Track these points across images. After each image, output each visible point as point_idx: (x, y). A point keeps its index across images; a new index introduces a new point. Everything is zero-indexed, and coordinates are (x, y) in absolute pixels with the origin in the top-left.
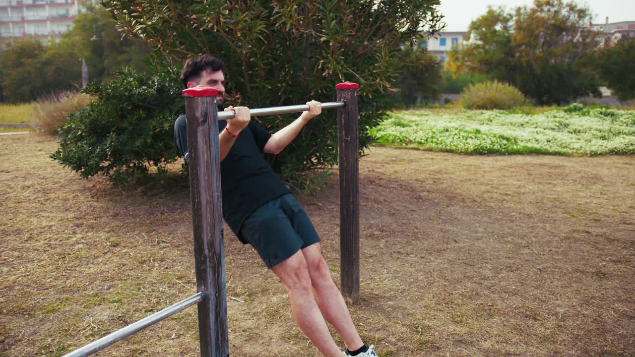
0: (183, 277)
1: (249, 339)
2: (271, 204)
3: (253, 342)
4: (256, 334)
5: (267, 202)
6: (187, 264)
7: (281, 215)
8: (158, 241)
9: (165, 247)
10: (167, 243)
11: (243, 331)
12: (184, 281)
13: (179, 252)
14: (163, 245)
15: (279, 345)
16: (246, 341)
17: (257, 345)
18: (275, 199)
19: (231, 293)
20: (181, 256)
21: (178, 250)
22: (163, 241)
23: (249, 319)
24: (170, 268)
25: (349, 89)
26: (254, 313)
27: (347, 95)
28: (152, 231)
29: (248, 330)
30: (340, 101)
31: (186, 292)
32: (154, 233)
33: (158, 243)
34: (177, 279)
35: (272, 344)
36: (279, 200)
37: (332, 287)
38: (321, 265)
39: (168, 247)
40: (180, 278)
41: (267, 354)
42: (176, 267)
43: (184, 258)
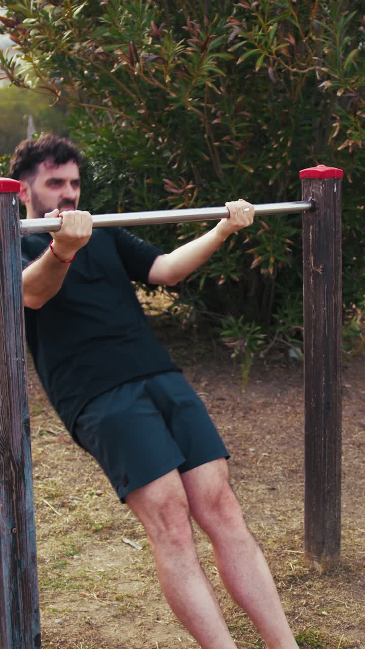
0: (57, 496)
1: (123, 615)
2: (127, 388)
3: (125, 621)
4: (137, 607)
5: (121, 385)
6: (72, 474)
7: (146, 408)
8: (41, 431)
9: (48, 443)
10: (54, 435)
11: (117, 599)
12: (56, 502)
13: (67, 453)
14: (46, 438)
15: (167, 631)
16: (115, 617)
17: (132, 626)
18: (136, 380)
19: (125, 531)
20: (68, 460)
21: (68, 449)
22: (49, 432)
23: (137, 580)
24: (45, 477)
25: (320, 179)
26: (148, 572)
27: (318, 189)
28: (38, 414)
29: (125, 598)
30: (306, 200)
31: (53, 522)
32: (40, 417)
33: (41, 434)
34: (45, 498)
35: (157, 628)
36: (144, 382)
37: (243, 542)
38: (222, 501)
39: (54, 442)
40: (51, 497)
41: (139, 644)
42: (53, 479)
43: (72, 463)
